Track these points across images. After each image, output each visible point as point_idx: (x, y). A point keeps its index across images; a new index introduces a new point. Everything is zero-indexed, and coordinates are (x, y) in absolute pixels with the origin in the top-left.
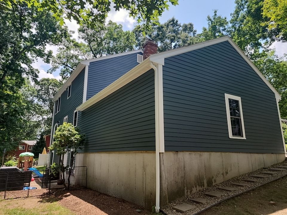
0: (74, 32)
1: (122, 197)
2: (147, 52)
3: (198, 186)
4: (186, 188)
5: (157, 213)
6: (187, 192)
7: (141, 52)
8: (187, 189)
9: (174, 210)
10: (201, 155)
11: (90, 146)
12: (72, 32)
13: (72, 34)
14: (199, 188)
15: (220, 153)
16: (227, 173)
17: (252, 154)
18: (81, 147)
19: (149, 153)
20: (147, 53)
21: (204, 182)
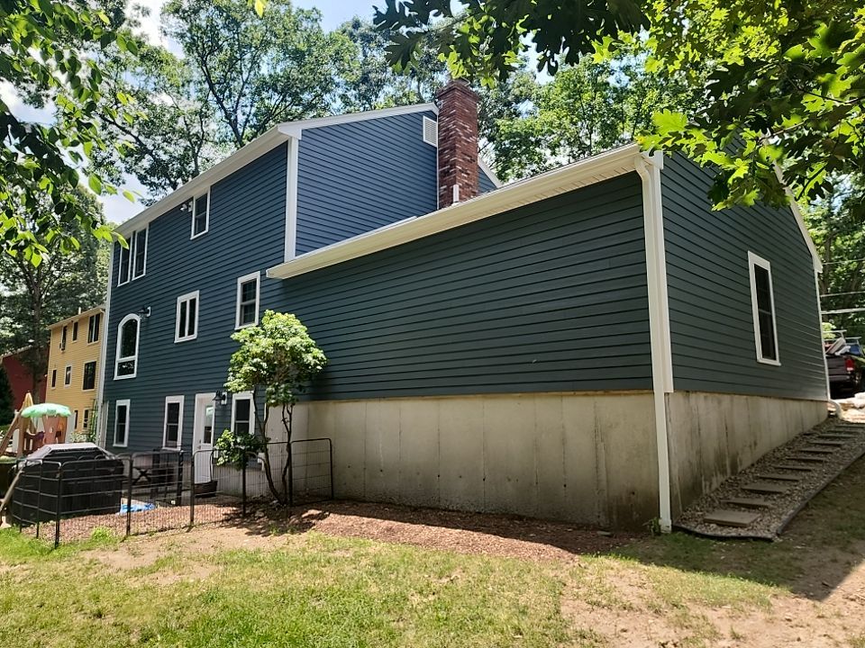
0: (146, 12)
1: (506, 510)
2: (454, 114)
3: (719, 475)
4: (703, 478)
5: (666, 534)
6: (705, 486)
7: (431, 111)
8: (705, 480)
9: (712, 525)
10: (720, 402)
11: (337, 381)
12: (140, 11)
13: (141, 19)
14: (721, 479)
15: (745, 397)
16: (755, 444)
17: (787, 402)
18: (302, 384)
19: (619, 395)
20: (452, 115)
21: (725, 465)
